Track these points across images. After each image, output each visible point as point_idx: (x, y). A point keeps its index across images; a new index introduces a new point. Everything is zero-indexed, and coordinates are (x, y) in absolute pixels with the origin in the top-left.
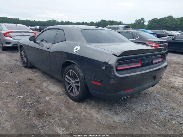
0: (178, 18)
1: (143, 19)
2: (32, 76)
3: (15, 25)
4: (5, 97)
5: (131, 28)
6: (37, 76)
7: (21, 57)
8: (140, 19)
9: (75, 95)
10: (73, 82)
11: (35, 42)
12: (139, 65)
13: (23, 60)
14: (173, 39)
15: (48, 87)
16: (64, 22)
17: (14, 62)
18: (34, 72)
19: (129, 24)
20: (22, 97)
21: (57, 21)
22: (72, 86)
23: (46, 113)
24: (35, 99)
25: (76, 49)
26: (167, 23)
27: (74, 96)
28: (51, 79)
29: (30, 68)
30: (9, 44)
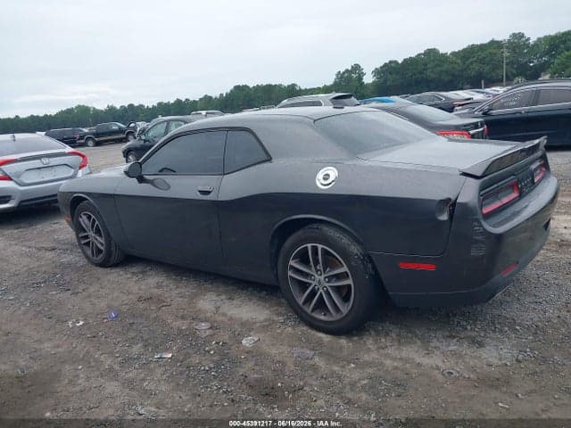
0: (454, 54)
1: (356, 68)
2: (143, 287)
3: (8, 137)
4: (116, 367)
5: (353, 98)
6: (159, 286)
7: (80, 235)
8: (350, 68)
9: (335, 317)
10: (322, 278)
11: (141, 180)
12: (515, 195)
13: (88, 244)
14: (485, 114)
15: (221, 311)
16: (118, 107)
17: (49, 255)
18: (141, 276)
19: (319, 88)
20: (170, 355)
21: (94, 108)
22: (321, 290)
23: (279, 384)
24: (212, 352)
25: (326, 179)
26: (426, 70)
27: (331, 319)
28: (210, 286)
29: (116, 265)
30: (6, 202)
